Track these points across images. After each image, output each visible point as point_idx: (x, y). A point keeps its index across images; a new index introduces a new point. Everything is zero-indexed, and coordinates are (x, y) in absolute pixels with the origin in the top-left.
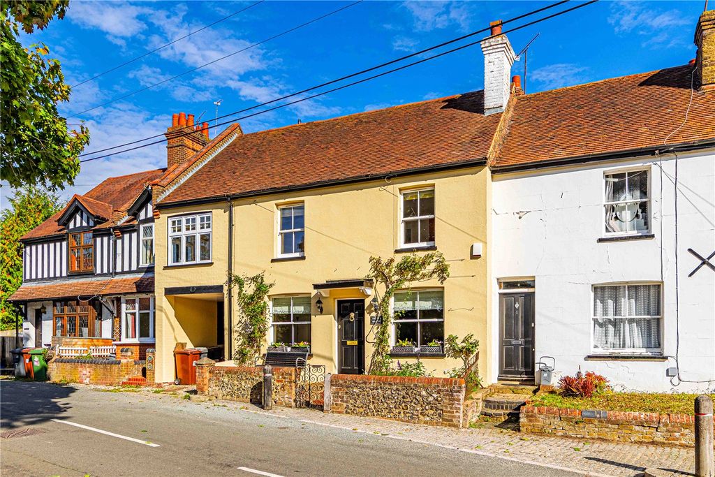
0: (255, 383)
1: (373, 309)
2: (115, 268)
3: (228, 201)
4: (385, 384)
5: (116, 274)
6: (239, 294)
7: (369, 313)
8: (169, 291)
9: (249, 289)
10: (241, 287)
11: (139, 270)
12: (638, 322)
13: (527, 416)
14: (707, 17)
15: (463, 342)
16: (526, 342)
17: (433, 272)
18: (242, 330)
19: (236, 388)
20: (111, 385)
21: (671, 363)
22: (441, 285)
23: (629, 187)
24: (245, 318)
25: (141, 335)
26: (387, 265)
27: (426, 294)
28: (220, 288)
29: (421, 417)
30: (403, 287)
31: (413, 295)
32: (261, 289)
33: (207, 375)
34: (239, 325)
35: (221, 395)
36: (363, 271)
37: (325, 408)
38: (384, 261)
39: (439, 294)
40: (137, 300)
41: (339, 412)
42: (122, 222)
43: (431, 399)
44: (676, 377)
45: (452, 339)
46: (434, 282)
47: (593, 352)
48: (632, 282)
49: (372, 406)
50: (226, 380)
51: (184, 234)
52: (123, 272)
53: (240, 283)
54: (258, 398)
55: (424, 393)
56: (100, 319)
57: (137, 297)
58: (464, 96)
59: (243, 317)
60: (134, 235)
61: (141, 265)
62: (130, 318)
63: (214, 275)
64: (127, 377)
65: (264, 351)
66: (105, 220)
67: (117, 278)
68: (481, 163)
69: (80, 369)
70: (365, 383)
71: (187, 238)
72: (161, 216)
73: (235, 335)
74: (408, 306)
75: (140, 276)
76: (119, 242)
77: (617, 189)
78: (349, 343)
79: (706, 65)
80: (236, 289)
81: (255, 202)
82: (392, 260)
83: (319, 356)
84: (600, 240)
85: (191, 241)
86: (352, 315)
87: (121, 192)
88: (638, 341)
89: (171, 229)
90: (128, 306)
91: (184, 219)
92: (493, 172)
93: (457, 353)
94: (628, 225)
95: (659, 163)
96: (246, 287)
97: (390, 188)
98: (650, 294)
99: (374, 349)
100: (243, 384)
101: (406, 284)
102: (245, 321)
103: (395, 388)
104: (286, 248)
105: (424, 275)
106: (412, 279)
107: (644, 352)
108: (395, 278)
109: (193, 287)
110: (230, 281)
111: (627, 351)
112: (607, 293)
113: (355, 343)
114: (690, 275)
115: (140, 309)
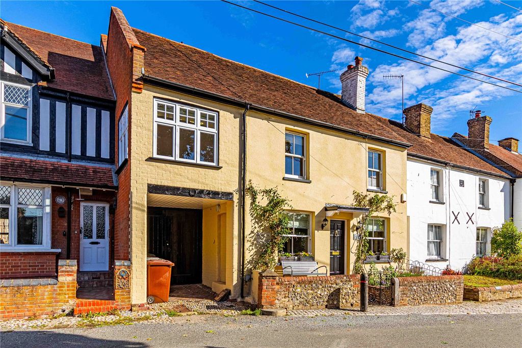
0: (332, 291)
1: (355, 229)
6: (252, 204)
7: (353, 232)
8: (153, 189)
9: (262, 201)
10: (254, 198)
12: (434, 242)
15: (398, 252)
17: (386, 208)
18: (254, 240)
21: (448, 263)
22: (388, 217)
24: (257, 229)
26: (364, 199)
29: (447, 301)
31: (371, 221)
34: (250, 236)
41: (404, 305)
45: (394, 251)
46: (385, 214)
47: (428, 258)
48: (436, 224)
51: (177, 124)
54: (335, 303)
55: (448, 285)
59: (255, 228)
63: (222, 181)
71: (182, 130)
72: (143, 91)
78: (334, 253)
79: (421, 128)
80: (248, 200)
81: (268, 120)
82: (366, 196)
84: (430, 202)
85: (187, 136)
86: (336, 232)
89: (156, 114)
91: (177, 107)
92: (408, 154)
93: (396, 259)
95: (445, 170)
96: (259, 197)
97: (364, 144)
99: (355, 258)
102: (258, 232)
105: (381, 209)
109: (195, 191)
113: (338, 253)
114: (453, 223)
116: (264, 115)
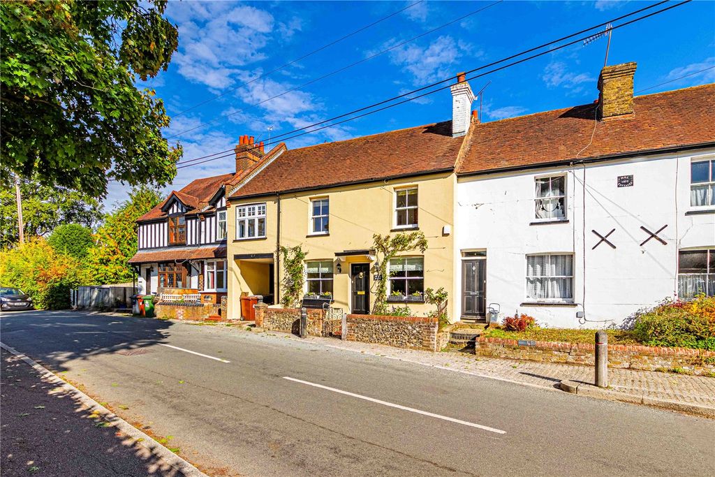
0: (295, 320)
1: (375, 270)
2: (200, 240)
3: (277, 195)
4: (383, 321)
5: (201, 245)
6: (285, 259)
7: (373, 273)
8: (237, 257)
9: (291, 256)
10: (285, 255)
11: (216, 243)
12: (557, 280)
13: (481, 344)
14: (606, 71)
15: (437, 293)
16: (480, 293)
17: (417, 245)
18: (286, 284)
19: (282, 323)
20: (197, 320)
21: (579, 309)
22: (421, 254)
23: (552, 187)
24: (288, 276)
25: (218, 287)
26: (385, 240)
27: (411, 259)
28: (271, 255)
29: (408, 344)
30: (396, 255)
31: (403, 261)
32: (299, 256)
33: (263, 314)
34: (284, 281)
35: (271, 328)
36: (369, 244)
37: (342, 337)
38: (383, 237)
39: (421, 260)
40: (215, 263)
41: (352, 340)
42: (205, 209)
43: (415, 331)
44: (583, 318)
45: (429, 291)
46: (418, 252)
47: (526, 300)
48: (553, 253)
49: (374, 336)
50: (275, 317)
51: (247, 218)
52: (206, 244)
53: (285, 251)
54: (297, 330)
55: (410, 328)
56: (190, 276)
57: (215, 261)
58: (439, 125)
60: (213, 219)
61: (218, 239)
62: (210, 275)
63: (268, 246)
64: (208, 315)
65: (301, 298)
66: (193, 208)
67: (201, 248)
68: (450, 171)
69: (176, 310)
70: (370, 320)
71: (249, 221)
72: (232, 206)
73: (281, 288)
74: (399, 268)
75: (217, 246)
76: (203, 223)
77: (544, 189)
78: (359, 293)
79: (605, 104)
80: (282, 256)
81: (296, 197)
82: (389, 237)
83: (338, 302)
84: (532, 224)
85: (252, 223)
86: (361, 274)
87: (204, 189)
88: (557, 293)
89: (238, 215)
90: (209, 267)
91: (247, 208)
92: (458, 177)
93: (433, 300)
94: (551, 213)
95: (572, 171)
96: (289, 254)
97: (387, 187)
98: (566, 261)
99: (376, 297)
100: (287, 320)
101: (398, 253)
102: (289, 278)
103: (390, 324)
104: (317, 228)
105: (410, 247)
106: (402, 249)
107: (561, 301)
108: (391, 249)
109: (253, 255)
110: (278, 250)
111: (550, 300)
112: (536, 260)
113: (363, 293)
114: (593, 249)
115: (217, 269)
116: (293, 195)
